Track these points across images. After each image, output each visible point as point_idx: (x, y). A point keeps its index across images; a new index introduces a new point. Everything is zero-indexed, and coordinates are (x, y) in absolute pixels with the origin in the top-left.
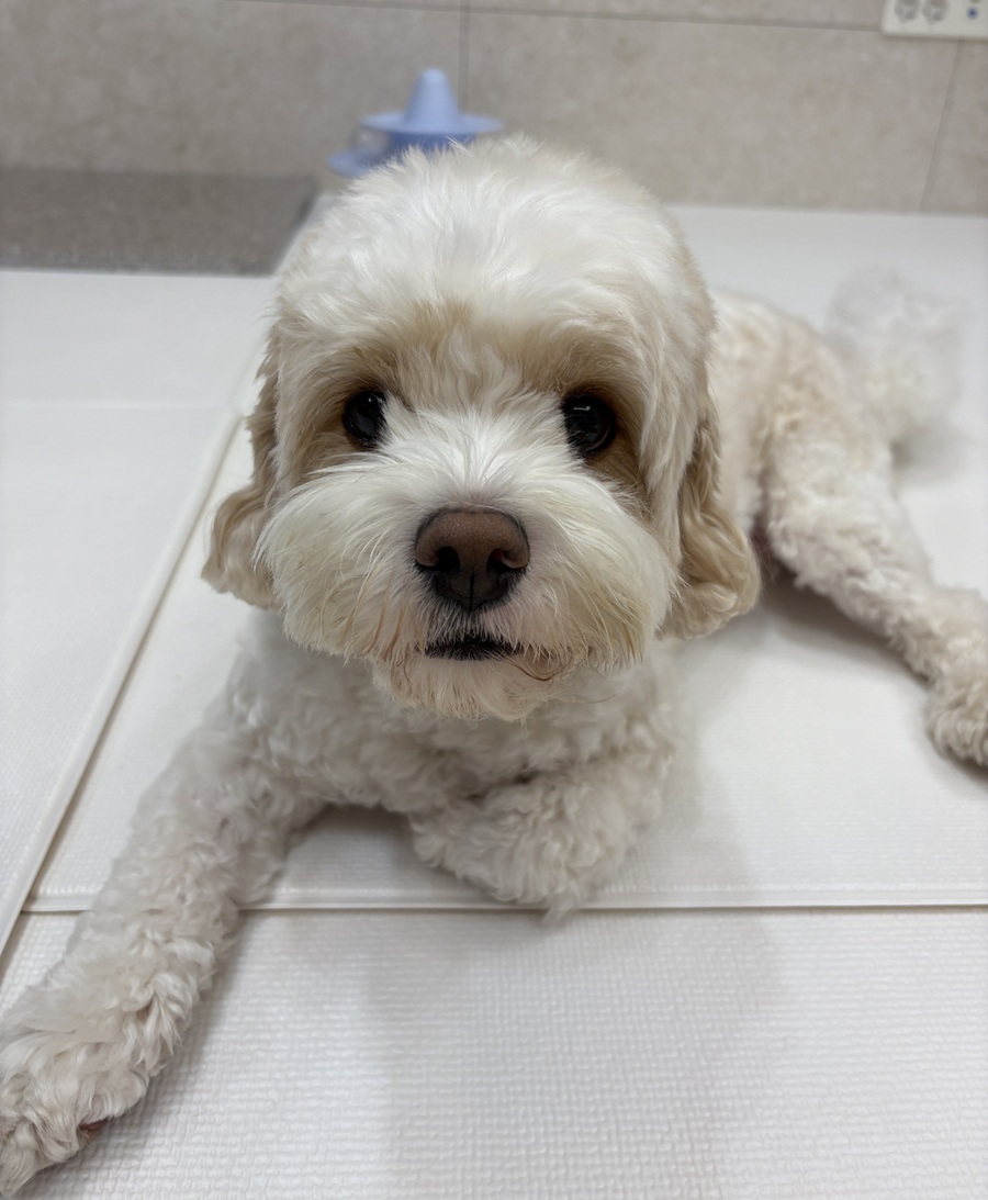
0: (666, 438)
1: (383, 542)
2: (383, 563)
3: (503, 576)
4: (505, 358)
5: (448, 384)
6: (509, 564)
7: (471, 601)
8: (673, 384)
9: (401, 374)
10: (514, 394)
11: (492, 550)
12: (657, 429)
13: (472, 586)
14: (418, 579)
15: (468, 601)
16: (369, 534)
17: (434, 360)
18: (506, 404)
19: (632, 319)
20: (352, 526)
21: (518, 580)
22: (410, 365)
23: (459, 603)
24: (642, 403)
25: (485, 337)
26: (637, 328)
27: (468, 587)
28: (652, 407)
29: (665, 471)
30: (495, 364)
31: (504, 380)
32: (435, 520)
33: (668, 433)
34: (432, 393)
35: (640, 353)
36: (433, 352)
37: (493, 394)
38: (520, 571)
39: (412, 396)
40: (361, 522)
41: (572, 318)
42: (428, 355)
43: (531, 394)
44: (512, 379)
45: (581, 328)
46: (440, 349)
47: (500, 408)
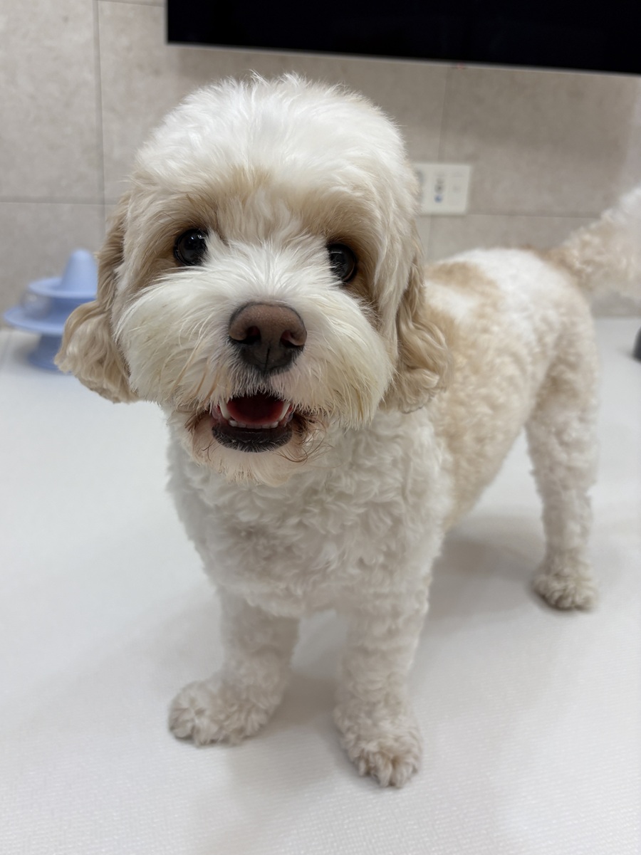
0: (392, 274)
1: (206, 326)
2: (209, 338)
3: (289, 350)
4: (291, 209)
5: (252, 226)
6: (294, 342)
7: (266, 366)
8: (398, 236)
9: (220, 215)
10: (297, 235)
11: (284, 330)
12: (386, 267)
13: (268, 355)
14: (230, 350)
15: (264, 366)
16: (197, 320)
17: (244, 207)
18: (289, 242)
19: (374, 190)
20: (186, 313)
21: (298, 354)
22: (227, 208)
23: (257, 367)
24: (377, 251)
25: (278, 194)
26: (377, 197)
27: (265, 356)
28: (383, 253)
29: (390, 297)
30: (285, 213)
31: (290, 226)
32: (245, 309)
33: (393, 271)
34: (240, 229)
35: (378, 214)
36: (244, 202)
37: (282, 233)
38: (300, 348)
39: (227, 232)
40: (192, 311)
41: (338, 185)
42: (240, 204)
43: (307, 236)
44: (295, 225)
45: (343, 193)
46: (249, 201)
47: (285, 244)
